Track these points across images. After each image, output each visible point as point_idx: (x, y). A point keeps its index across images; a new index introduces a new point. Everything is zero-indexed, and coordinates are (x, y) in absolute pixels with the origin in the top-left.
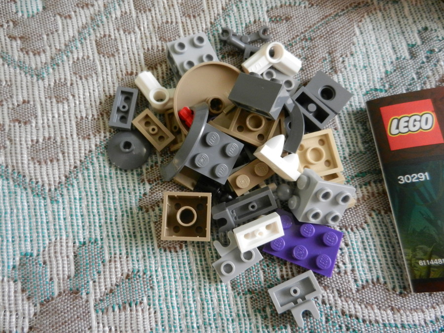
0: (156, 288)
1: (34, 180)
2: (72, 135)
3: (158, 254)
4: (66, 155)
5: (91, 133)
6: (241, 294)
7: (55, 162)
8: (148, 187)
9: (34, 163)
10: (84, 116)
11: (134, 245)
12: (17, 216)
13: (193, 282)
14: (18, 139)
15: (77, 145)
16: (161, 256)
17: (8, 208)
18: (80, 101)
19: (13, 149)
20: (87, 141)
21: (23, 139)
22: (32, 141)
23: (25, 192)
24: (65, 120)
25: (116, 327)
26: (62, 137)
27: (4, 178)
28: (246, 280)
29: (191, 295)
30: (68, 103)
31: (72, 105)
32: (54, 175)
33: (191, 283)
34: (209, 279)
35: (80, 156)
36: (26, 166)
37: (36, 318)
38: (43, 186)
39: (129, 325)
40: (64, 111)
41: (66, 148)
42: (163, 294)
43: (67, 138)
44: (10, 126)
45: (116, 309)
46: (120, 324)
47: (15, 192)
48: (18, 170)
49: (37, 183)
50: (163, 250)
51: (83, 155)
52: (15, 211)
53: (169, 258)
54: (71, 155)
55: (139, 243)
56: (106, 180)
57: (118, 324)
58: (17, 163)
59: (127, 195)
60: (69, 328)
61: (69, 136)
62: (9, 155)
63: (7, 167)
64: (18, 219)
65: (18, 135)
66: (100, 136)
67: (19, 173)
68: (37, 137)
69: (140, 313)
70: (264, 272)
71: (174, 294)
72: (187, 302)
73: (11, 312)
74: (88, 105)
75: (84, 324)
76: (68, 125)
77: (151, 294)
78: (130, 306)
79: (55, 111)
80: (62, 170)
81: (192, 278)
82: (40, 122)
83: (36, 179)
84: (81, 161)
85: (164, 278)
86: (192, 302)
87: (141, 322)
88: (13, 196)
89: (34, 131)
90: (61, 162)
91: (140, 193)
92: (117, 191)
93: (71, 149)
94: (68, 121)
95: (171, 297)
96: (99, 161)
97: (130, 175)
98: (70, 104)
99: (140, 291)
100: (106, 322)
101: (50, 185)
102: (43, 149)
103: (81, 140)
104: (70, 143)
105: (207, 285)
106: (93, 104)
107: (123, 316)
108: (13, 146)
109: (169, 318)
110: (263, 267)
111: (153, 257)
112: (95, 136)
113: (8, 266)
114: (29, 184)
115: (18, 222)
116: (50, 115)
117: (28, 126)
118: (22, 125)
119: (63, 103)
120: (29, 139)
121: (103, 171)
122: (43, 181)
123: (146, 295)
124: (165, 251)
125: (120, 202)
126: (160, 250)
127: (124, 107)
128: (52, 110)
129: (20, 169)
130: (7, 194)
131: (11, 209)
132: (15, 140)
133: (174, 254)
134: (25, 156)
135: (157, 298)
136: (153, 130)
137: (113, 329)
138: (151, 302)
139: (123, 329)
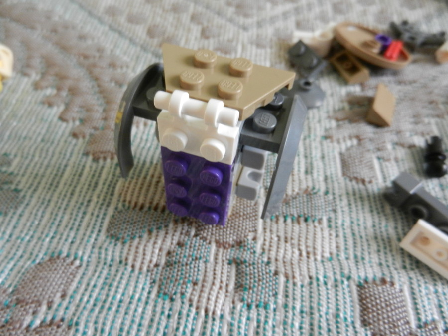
0: (339, 211)
16: (346, 184)
25: (286, 238)
29: (383, 231)
39: (303, 240)
45: (289, 220)
46: (292, 235)
50: (348, 179)
53: (356, 187)
57: (289, 236)
69: (319, 230)
71: (362, 223)
72: (378, 236)
75: (250, 224)
77: (332, 216)
85: (350, 204)
86: (385, 238)
87: (319, 242)
91: (326, 126)
95: (359, 226)
99: (320, 208)
100: (274, 230)
107: (296, 229)
109: (355, 247)
111: (336, 183)
123: (326, 214)
124: (351, 181)
126: (345, 179)
133: (362, 186)
137: (282, 239)
138: (333, 224)
139: (295, 242)
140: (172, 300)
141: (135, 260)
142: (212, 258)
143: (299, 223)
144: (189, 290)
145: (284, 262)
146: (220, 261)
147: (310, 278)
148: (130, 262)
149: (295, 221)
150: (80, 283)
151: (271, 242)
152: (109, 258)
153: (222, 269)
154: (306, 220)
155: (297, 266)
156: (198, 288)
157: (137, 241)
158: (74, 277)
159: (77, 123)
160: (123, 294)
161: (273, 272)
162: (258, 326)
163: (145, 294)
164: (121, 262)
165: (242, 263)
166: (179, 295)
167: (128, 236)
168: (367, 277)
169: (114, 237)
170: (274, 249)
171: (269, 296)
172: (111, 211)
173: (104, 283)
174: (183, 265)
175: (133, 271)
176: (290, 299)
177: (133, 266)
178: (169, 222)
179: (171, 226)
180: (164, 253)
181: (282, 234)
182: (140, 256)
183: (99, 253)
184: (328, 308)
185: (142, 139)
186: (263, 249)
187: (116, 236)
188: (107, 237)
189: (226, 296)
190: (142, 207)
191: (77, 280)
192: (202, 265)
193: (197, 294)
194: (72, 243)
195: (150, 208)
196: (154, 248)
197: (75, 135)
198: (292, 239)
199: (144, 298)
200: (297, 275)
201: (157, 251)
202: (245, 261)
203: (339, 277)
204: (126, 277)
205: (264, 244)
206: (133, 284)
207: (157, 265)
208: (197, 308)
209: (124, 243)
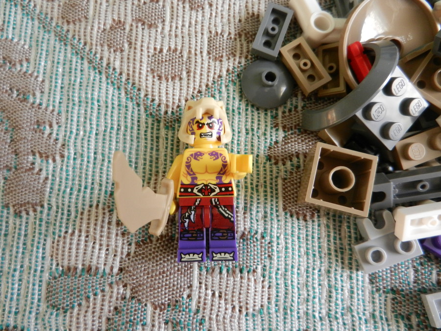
0: (275, 258)
1: (150, 97)
2: (201, 52)
3: (282, 218)
4: (192, 74)
5: (224, 54)
6: (381, 291)
7: (177, 80)
8: (281, 134)
9: (154, 77)
10: (219, 32)
11: (255, 200)
12: (124, 135)
13: (321, 262)
14: (139, 44)
15: (206, 65)
16: (286, 222)
17: (116, 123)
18: (216, 13)
19: (132, 53)
20: (218, 63)
21: (145, 45)
22: (155, 49)
23: (137, 109)
24: (196, 32)
25: (220, 293)
26: (190, 52)
27: (116, 86)
28: (391, 275)
29: (316, 277)
30: (203, 12)
31: (207, 15)
32: (173, 95)
33: (318, 263)
34: (343, 263)
35: (208, 80)
36: (144, 77)
37: (129, 259)
38: (159, 105)
39: (236, 295)
40: (196, 21)
41: (193, 66)
42: (282, 267)
43: (196, 54)
44: (132, 25)
45: (224, 271)
46: (226, 290)
47: (126, 106)
48: (134, 80)
49: (153, 100)
50: (289, 214)
51: (211, 79)
52: (123, 128)
53: (296, 225)
54: (198, 76)
55: (262, 199)
56: (233, 115)
57: (223, 290)
58: (134, 72)
59: (256, 138)
60: (166, 280)
61: (198, 52)
62: (125, 60)
63: (121, 74)
64: (125, 139)
65: (140, 39)
66: (235, 60)
67: (134, 84)
68: (162, 45)
69: (252, 284)
70: (416, 271)
71: (295, 270)
72: (310, 284)
73: (101, 245)
74: (225, 20)
75: (184, 280)
76: (199, 38)
77: (268, 264)
78: (241, 271)
79: (187, 19)
80: (184, 91)
81: (321, 257)
82: (167, 28)
83: (153, 95)
84: (207, 86)
85: (286, 248)
86: (316, 286)
87: (251, 295)
88: (123, 110)
89: (159, 37)
90: (185, 82)
91: (271, 139)
92: (244, 131)
93: (199, 68)
94: (199, 35)
95: (292, 274)
96: (228, 90)
97: (262, 115)
98: (206, 14)
99: (256, 257)
100: (210, 284)
101: (167, 106)
102: (166, 61)
103: (211, 61)
104: (199, 60)
105: (339, 269)
106: (232, 20)
107: (231, 282)
108: (132, 50)
109: (286, 297)
110: (415, 264)
111: (276, 220)
112: (229, 58)
113: (106, 191)
114: (144, 100)
115: (125, 143)
116: (180, 23)
117: (153, 31)
118: (146, 27)
119: (197, 11)
120: (152, 46)
121: (231, 103)
122: (160, 100)
123: (262, 263)
124: (291, 216)
125: (246, 145)
126: (286, 214)
127: (273, 29)
128: (183, 17)
129: (137, 79)
130: (116, 106)
131: (119, 125)
132: (135, 44)
133: (302, 222)
134: (145, 65)
135: (274, 270)
136: (305, 64)
137: (217, 294)
138: (267, 273)
139: (229, 297)
142: (149, 322)
143: (234, 275)
145: (217, 321)
146: (156, 324)
149: (231, 274)
151: (205, 299)
152: (54, 328)
155: (229, 325)
157: (76, 310)
165: (178, 323)
167: (67, 305)
170: (208, 307)
178: (104, 286)
179: (107, 289)
180: (104, 319)
181: (216, 289)
182: (82, 326)
183: (44, 324)
186: (198, 307)
187: (55, 306)
188: (48, 307)
194: (16, 314)
195: (83, 270)
196: (93, 317)
198: (226, 294)
202: (180, 323)
205: (199, 302)
209: (65, 312)
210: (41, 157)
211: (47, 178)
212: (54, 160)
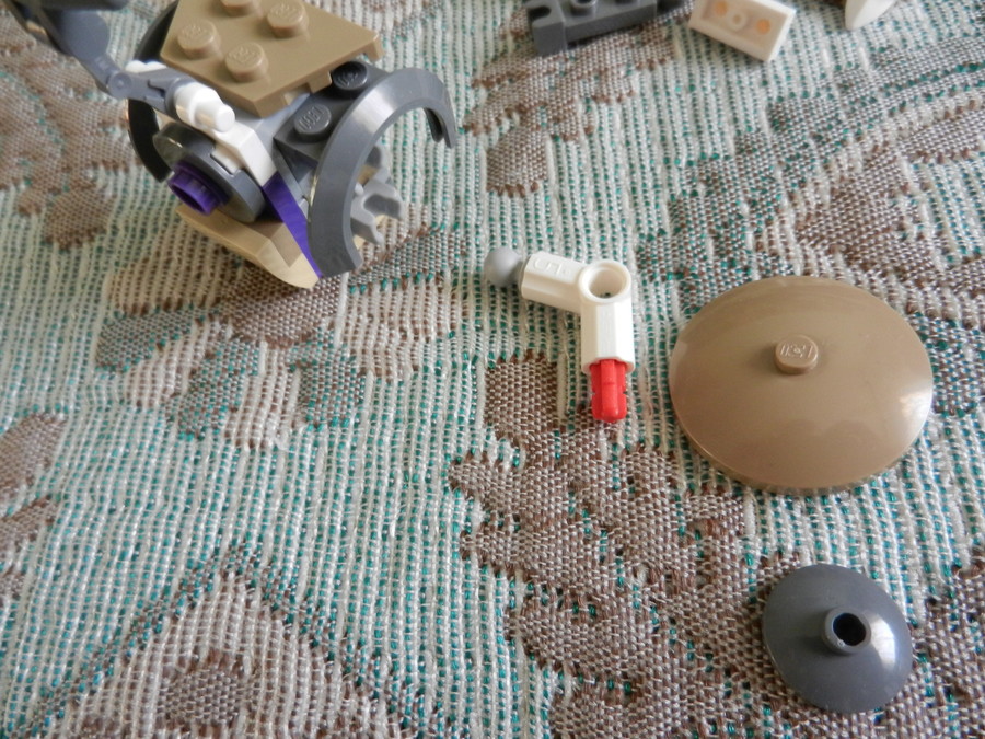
0: (473, 254)
3: (484, 200)
6: (659, 278)
8: (483, 94)
16: (491, 203)
25: (382, 315)
34: (590, 246)
45: (388, 288)
46: (391, 310)
50: (496, 193)
53: (507, 205)
57: (387, 311)
69: (434, 293)
77: (460, 264)
81: (552, 243)
85: (492, 238)
87: (433, 309)
99: (440, 256)
100: (365, 306)
107: (399, 297)
111: (474, 205)
123: (450, 264)
124: (500, 194)
126: (491, 193)
133: (518, 199)
137: (376, 319)
138: (460, 277)
139: (395, 318)
140: (200, 439)
141: (141, 394)
142: (262, 369)
143: (404, 288)
144: (224, 421)
145: (375, 353)
146: (274, 369)
147: (415, 368)
148: (134, 397)
149: (399, 286)
150: (67, 443)
151: (357, 326)
152: (105, 399)
153: (278, 380)
154: (415, 280)
155: (395, 355)
156: (238, 415)
157: (141, 363)
158: (58, 437)
159: (23, 186)
160: (128, 446)
161: (358, 371)
162: (330, 453)
163: (160, 438)
164: (122, 401)
165: (309, 365)
166: (210, 431)
167: (128, 359)
168: (503, 353)
169: (107, 365)
170: (361, 336)
171: (349, 407)
172: (98, 326)
173: (101, 436)
174: (213, 386)
175: (139, 411)
176: (380, 407)
177: (139, 404)
178: (189, 324)
179: (194, 328)
180: (186, 373)
181: (376, 312)
182: (148, 386)
183: (90, 395)
184: (436, 408)
185: (136, 192)
186: (345, 340)
187: (109, 364)
188: (97, 368)
189: (282, 419)
190: (145, 311)
191: (62, 440)
192: (245, 380)
193: (236, 423)
194: (50, 389)
195: (158, 308)
196: (167, 369)
197: (23, 211)
198: (390, 315)
199: (158, 445)
200: (394, 368)
201: (173, 373)
202: (315, 362)
203: (459, 360)
204: (129, 421)
205: (346, 332)
206: (140, 427)
207: (175, 394)
208: (238, 443)
209: (123, 372)
210: (107, 168)
211: (115, 196)
212: (127, 170)
